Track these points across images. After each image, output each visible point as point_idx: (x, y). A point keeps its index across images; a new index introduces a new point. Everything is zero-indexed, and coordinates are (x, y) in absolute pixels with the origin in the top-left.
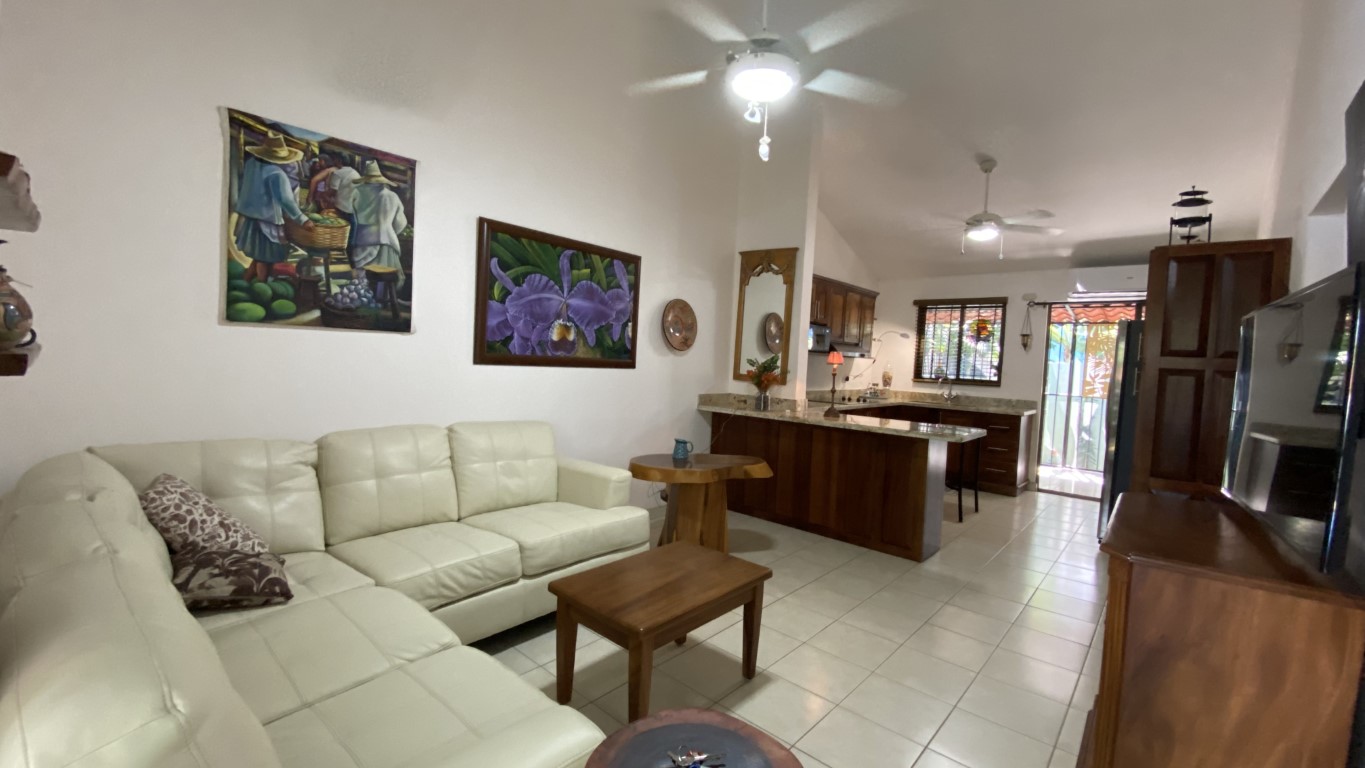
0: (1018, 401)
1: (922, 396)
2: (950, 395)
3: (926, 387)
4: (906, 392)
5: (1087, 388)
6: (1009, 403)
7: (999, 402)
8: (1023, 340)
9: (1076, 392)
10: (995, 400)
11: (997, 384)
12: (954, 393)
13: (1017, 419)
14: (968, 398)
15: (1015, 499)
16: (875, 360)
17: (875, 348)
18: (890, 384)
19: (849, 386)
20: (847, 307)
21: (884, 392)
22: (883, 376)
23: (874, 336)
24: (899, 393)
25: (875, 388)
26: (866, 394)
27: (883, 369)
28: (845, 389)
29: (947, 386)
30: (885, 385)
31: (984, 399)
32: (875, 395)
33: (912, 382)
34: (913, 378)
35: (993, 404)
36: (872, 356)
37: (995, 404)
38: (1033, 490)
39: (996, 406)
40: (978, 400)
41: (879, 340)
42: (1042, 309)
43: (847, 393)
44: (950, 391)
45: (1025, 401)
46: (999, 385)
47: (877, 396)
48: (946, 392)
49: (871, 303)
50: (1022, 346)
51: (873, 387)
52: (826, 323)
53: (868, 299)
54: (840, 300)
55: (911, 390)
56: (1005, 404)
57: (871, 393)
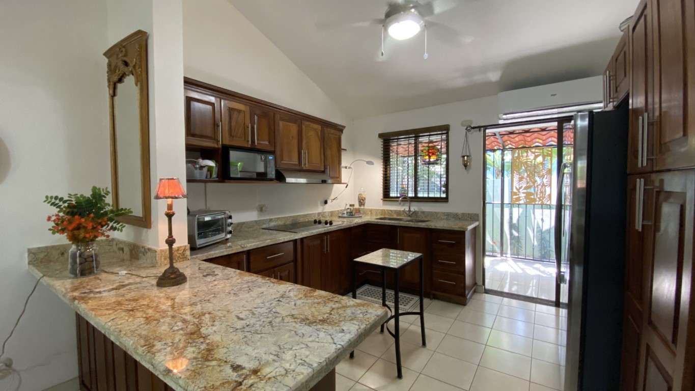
0: (463, 214)
1: (390, 212)
2: (410, 211)
3: (392, 205)
4: (378, 210)
5: (514, 197)
6: (456, 216)
7: (448, 216)
8: (463, 160)
9: (507, 200)
10: (444, 214)
11: (445, 200)
12: (412, 209)
13: (461, 234)
14: (423, 212)
15: (465, 307)
16: (347, 185)
17: (345, 175)
18: (364, 205)
19: (328, 208)
20: (304, 136)
21: (358, 211)
22: (359, 198)
23: (343, 164)
24: (371, 211)
25: (352, 208)
26: (344, 214)
27: (358, 193)
28: (324, 211)
29: (407, 204)
30: (360, 206)
31: (437, 213)
32: (351, 214)
33: (382, 201)
34: (382, 198)
35: (443, 217)
36: (342, 182)
37: (445, 217)
38: (481, 293)
39: (446, 219)
40: (431, 214)
41: (350, 168)
42: (478, 133)
43: (327, 214)
44: (410, 208)
45: (469, 214)
46: (447, 202)
47: (352, 215)
48: (407, 209)
49: (336, 135)
50: (463, 167)
51: (350, 207)
52: (273, 150)
53: (333, 131)
54: (294, 128)
55: (382, 209)
56: (453, 218)
57: (347, 213)
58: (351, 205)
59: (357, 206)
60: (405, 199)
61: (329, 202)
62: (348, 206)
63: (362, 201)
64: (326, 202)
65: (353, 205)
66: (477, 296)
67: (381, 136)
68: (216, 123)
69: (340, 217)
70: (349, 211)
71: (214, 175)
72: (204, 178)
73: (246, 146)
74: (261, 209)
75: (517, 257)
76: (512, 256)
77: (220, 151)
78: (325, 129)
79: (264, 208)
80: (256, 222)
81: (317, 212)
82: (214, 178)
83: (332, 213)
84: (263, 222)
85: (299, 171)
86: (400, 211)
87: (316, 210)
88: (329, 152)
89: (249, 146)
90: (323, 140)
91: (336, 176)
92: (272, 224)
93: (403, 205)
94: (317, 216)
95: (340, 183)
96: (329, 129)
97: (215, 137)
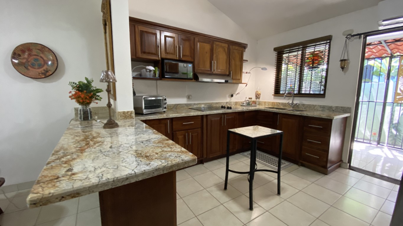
0: (337, 107)
1: (278, 104)
2: (293, 103)
3: (280, 99)
4: (270, 102)
5: (397, 97)
6: (330, 108)
7: (323, 108)
8: (341, 64)
9: (390, 99)
10: (320, 106)
11: (323, 96)
12: (295, 102)
13: (329, 122)
14: (303, 105)
15: (326, 176)
16: (247, 85)
17: (245, 78)
18: (259, 98)
19: (234, 99)
20: (214, 51)
21: (254, 102)
22: (256, 94)
23: (244, 70)
24: (265, 103)
25: (250, 100)
26: (244, 104)
27: (256, 90)
28: (231, 101)
29: (292, 98)
30: (256, 99)
31: (314, 106)
32: (248, 104)
33: (273, 96)
34: (273, 94)
35: (319, 109)
36: (243, 82)
37: (321, 109)
38: (345, 168)
39: (321, 110)
40: (310, 106)
41: (249, 73)
42: (358, 40)
43: (233, 103)
44: (293, 102)
45: (342, 107)
46: (324, 97)
47: (250, 105)
48: (291, 102)
49: (239, 50)
50: (341, 69)
51: (249, 100)
52: (193, 61)
53: (237, 48)
54: (207, 47)
55: (272, 101)
56: (328, 109)
57: (246, 103)
58: (249, 98)
59: (254, 99)
60: (290, 95)
61: (234, 95)
62: (248, 99)
63: (258, 96)
64: (232, 96)
65: (251, 98)
66: (340, 170)
67: (275, 49)
68: (157, 45)
69: (241, 106)
70: (248, 102)
71: (157, 75)
72: (152, 77)
73: (176, 59)
74: (189, 97)
75: (393, 146)
76: (388, 145)
77: (160, 62)
78: (231, 46)
79: (190, 97)
80: (186, 104)
81: (225, 101)
82: (157, 77)
83: (236, 103)
84: (190, 105)
85: (211, 74)
86: (286, 103)
87: (225, 100)
88: (233, 62)
89: (178, 59)
90: (229, 54)
91: (238, 78)
92: (195, 106)
93: (289, 99)
94: (225, 104)
95: (241, 83)
96: (233, 47)
97: (157, 53)
